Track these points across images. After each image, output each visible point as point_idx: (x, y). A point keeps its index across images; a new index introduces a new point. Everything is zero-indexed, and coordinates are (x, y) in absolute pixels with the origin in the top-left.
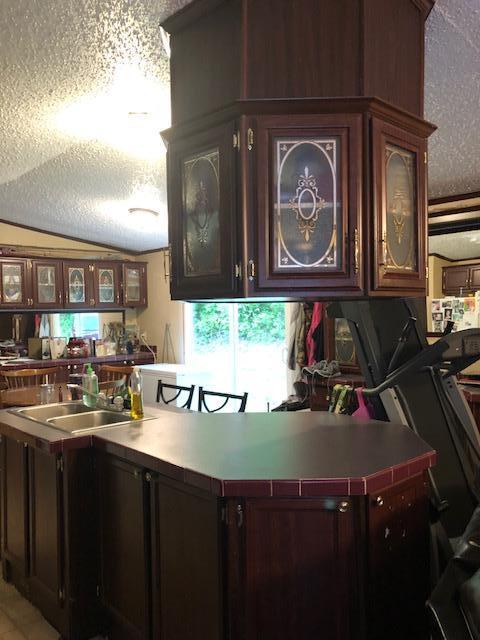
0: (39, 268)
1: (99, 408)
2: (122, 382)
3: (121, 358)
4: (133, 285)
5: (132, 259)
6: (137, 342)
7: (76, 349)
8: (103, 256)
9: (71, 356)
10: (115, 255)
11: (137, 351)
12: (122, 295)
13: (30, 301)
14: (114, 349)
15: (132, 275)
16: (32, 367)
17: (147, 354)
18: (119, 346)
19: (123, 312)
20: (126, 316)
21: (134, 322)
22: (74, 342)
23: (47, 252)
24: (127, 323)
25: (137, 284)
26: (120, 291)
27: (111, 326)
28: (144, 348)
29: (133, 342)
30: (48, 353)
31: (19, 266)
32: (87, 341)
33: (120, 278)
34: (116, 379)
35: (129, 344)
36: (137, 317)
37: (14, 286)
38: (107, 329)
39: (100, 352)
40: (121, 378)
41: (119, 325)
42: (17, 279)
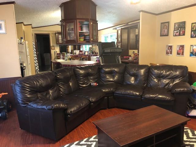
9: (79, 54)
11: (94, 54)
19: (92, 45)
21: (95, 47)
24: (93, 47)
28: (96, 53)
30: (75, 53)
35: (93, 52)
39: (86, 54)
41: (91, 48)
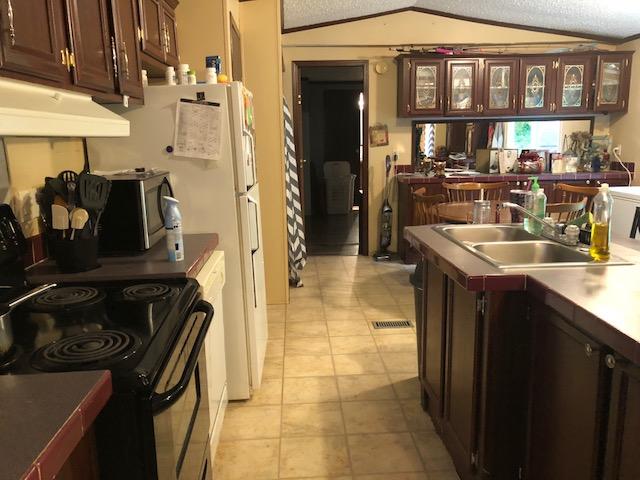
0: (492, 68)
1: (543, 237)
2: (581, 205)
3: (583, 176)
4: (610, 83)
5: (612, 48)
6: (607, 157)
7: (528, 163)
8: (572, 48)
9: (522, 171)
10: (588, 45)
11: (606, 169)
12: (592, 99)
13: (480, 108)
14: (575, 165)
15: (611, 69)
16: (478, 180)
17: (620, 173)
18: (582, 162)
19: (592, 120)
20: (596, 124)
21: (606, 132)
22: (527, 155)
23: (503, 50)
24: (596, 133)
25: (616, 82)
26: (590, 92)
27: (575, 137)
28: (616, 166)
29: (601, 157)
30: (496, 167)
31: (470, 68)
32: (542, 155)
33: (592, 76)
34: (574, 201)
35: (596, 159)
36: (611, 125)
37: (464, 91)
38: (569, 141)
39: (557, 168)
40: (581, 200)
41: (584, 136)
42: (468, 83)
